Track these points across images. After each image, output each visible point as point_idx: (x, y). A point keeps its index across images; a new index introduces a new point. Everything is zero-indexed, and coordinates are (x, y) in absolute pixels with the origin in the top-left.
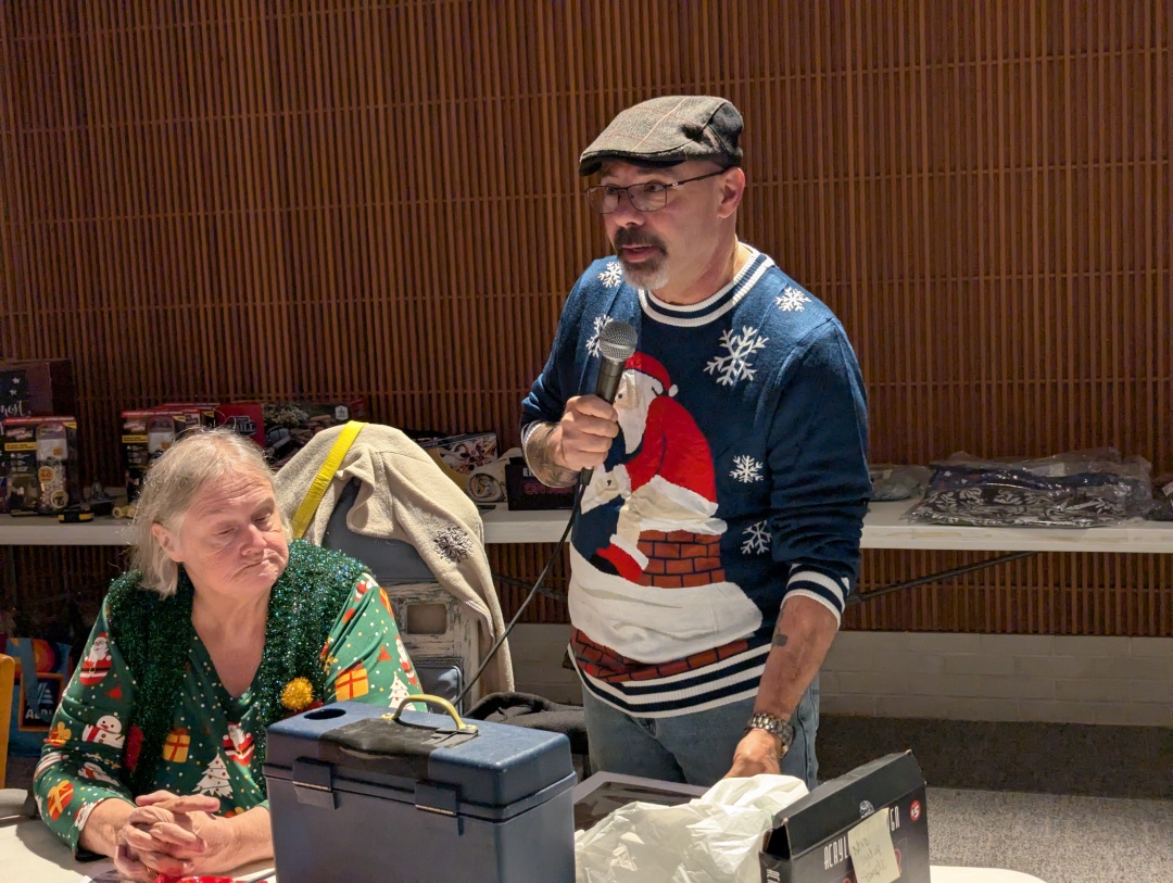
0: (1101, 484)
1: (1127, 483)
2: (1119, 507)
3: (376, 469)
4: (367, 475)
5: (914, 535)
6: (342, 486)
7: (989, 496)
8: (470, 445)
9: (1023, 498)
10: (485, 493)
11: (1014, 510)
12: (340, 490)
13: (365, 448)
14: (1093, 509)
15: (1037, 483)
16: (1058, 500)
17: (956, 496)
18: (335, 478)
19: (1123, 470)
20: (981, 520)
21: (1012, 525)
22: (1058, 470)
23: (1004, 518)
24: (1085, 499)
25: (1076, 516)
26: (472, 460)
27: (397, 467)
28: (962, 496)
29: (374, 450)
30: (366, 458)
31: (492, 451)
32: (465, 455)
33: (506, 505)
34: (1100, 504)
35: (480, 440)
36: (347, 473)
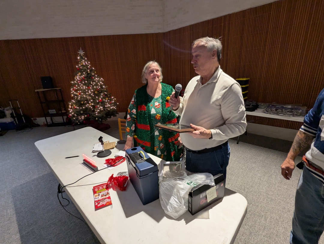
0: (297, 110)
1: (301, 110)
2: (299, 114)
5: (262, 115)
7: (276, 110)
9: (282, 111)
11: (280, 112)
14: (294, 114)
15: (286, 108)
16: (288, 112)
17: (271, 109)
19: (301, 108)
20: (274, 113)
21: (278, 115)
22: (290, 107)
23: (277, 114)
24: (293, 112)
25: (290, 115)
28: (272, 109)
34: (295, 113)
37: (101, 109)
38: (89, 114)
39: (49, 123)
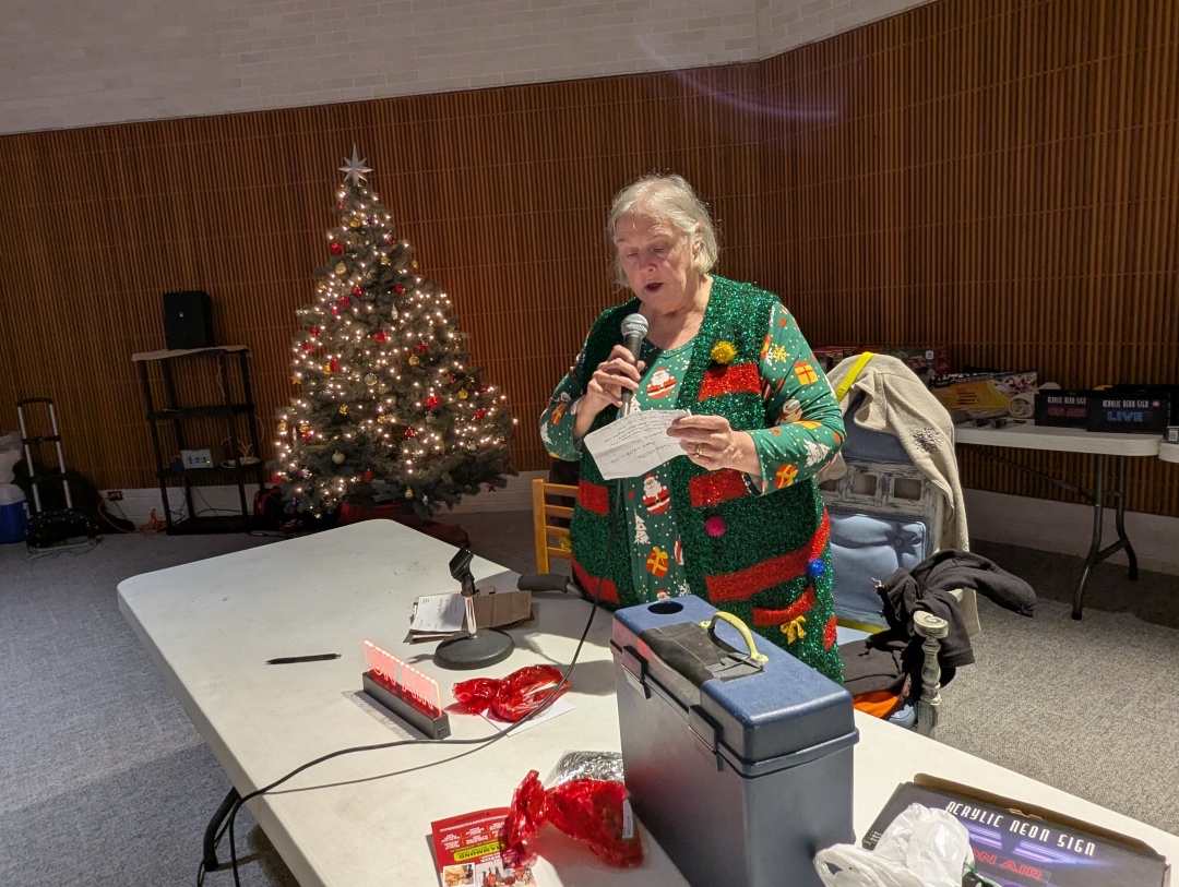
3: (877, 385)
4: (870, 389)
6: (854, 395)
8: (1017, 379)
10: (1021, 412)
12: (853, 399)
13: (871, 370)
18: (850, 390)
26: (1018, 389)
27: (893, 384)
29: (878, 372)
30: (870, 377)
31: (1033, 384)
32: (1013, 386)
33: (1033, 421)
35: (1025, 376)
36: (856, 386)
37: (432, 443)
38: (373, 466)
39: (175, 518)
